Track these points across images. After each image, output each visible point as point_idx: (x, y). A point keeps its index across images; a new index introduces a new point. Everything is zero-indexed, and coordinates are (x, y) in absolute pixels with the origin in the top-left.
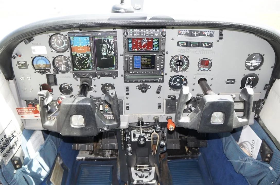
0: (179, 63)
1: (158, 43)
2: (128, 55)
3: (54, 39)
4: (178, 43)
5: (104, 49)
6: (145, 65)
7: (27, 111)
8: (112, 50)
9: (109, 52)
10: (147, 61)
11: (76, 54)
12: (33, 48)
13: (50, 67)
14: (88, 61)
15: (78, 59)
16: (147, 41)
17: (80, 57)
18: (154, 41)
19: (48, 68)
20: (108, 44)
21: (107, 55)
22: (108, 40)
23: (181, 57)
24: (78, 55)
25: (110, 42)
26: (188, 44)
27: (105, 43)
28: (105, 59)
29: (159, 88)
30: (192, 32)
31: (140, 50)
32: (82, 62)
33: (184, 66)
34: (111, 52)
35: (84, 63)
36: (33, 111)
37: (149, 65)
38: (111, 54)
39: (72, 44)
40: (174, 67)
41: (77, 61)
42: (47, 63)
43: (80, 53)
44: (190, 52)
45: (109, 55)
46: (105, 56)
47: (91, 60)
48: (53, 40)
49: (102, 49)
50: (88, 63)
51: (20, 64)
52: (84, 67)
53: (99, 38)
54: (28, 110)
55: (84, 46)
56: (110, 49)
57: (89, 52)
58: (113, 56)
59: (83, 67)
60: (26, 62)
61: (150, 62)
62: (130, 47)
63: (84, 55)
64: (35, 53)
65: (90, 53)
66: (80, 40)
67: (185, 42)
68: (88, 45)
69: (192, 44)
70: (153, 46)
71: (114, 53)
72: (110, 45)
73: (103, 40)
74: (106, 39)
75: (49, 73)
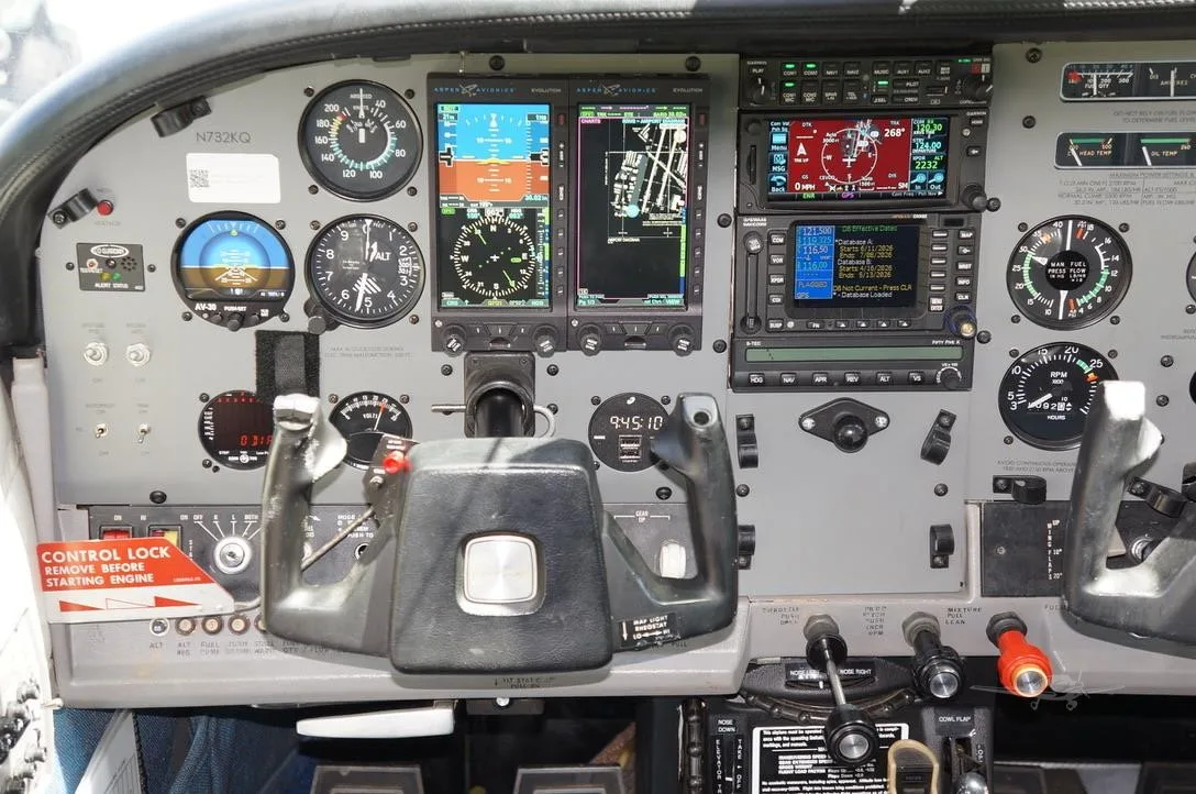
0: (1068, 266)
1: (938, 145)
2: (761, 222)
3: (331, 116)
4: (1063, 142)
5: (627, 182)
6: (856, 281)
7: (112, 561)
8: (674, 189)
9: (654, 197)
10: (871, 255)
11: (462, 205)
12: (196, 161)
13: (289, 285)
14: (532, 249)
15: (472, 237)
16: (875, 134)
17: (485, 229)
18: (919, 136)
19: (272, 294)
20: (655, 149)
21: (645, 217)
22: (655, 131)
23: (1075, 230)
24: (472, 213)
25: (666, 142)
26: (1124, 151)
27: (638, 145)
28: (633, 240)
29: (944, 423)
30: (1153, 76)
31: (832, 188)
32: (495, 258)
33: (1097, 290)
34: (665, 202)
35: (505, 262)
36: (151, 565)
37: (879, 282)
38: (665, 212)
39: (447, 146)
40: (1036, 295)
41: (464, 251)
42: (267, 260)
43: (484, 198)
44: (1137, 196)
45: (652, 217)
46: (634, 225)
47: (547, 245)
48: (321, 123)
49: (620, 181)
50: (525, 264)
51: (97, 258)
52: (504, 285)
53: (603, 115)
54: (117, 558)
55: (517, 158)
56: (664, 180)
57: (537, 198)
58: (675, 223)
59: (496, 286)
60: (136, 250)
61: (885, 261)
62: (777, 173)
63: (507, 212)
64: (205, 197)
65: (543, 203)
66: (494, 124)
67: (1107, 136)
68: (535, 157)
69: (1148, 145)
70: (914, 164)
71: (682, 203)
72: (664, 158)
73: (630, 126)
74: (647, 121)
75: (274, 324)
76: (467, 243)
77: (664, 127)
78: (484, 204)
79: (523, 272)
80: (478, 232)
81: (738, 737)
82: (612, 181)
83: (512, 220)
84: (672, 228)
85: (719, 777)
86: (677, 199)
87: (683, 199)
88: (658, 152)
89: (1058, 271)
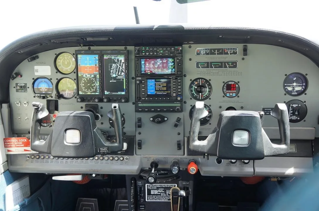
0: (201, 88)
1: (173, 64)
2: (140, 78)
3: (61, 59)
4: (198, 64)
5: (113, 70)
6: (159, 91)
7: (17, 142)
8: (122, 71)
9: (118, 73)
10: (162, 85)
11: (82, 74)
12: (36, 67)
13: (52, 91)
14: (96, 83)
15: (84, 80)
16: (161, 61)
18: (169, 62)
19: (50, 93)
20: (118, 63)
21: (117, 77)
22: (118, 60)
23: (202, 81)
24: (84, 76)
25: (120, 62)
26: (208, 65)
27: (115, 63)
28: (115, 81)
29: (179, 120)
30: (213, 51)
31: (153, 72)
32: (89, 85)
33: (207, 93)
34: (121, 74)
35: (91, 85)
36: (23, 143)
37: (164, 91)
38: (121, 76)
39: (79, 63)
40: (196, 94)
41: (83, 83)
42: (49, 87)
44: (212, 74)
45: (118, 77)
46: (115, 78)
47: (98, 82)
48: (59, 61)
49: (112, 70)
50: (94, 86)
51: (19, 86)
52: (91, 90)
53: (108, 57)
55: (92, 65)
56: (120, 69)
59: (89, 90)
60: (26, 84)
61: (165, 87)
62: (143, 69)
63: (91, 76)
64: (37, 74)
65: (97, 74)
66: (88, 59)
67: (205, 63)
68: (96, 65)
69: (213, 64)
70: (169, 67)
71: (124, 74)
72: (120, 65)
73: (113, 59)
74: (116, 58)
75: (50, 98)
76: (84, 82)
77: (120, 59)
78: (87, 74)
79: (94, 87)
80: (86, 80)
81: (142, 186)
82: (110, 70)
83: (92, 77)
84: (122, 79)
85: (139, 194)
86: (123, 73)
87: (124, 73)
88: (119, 64)
89: (199, 89)
